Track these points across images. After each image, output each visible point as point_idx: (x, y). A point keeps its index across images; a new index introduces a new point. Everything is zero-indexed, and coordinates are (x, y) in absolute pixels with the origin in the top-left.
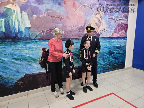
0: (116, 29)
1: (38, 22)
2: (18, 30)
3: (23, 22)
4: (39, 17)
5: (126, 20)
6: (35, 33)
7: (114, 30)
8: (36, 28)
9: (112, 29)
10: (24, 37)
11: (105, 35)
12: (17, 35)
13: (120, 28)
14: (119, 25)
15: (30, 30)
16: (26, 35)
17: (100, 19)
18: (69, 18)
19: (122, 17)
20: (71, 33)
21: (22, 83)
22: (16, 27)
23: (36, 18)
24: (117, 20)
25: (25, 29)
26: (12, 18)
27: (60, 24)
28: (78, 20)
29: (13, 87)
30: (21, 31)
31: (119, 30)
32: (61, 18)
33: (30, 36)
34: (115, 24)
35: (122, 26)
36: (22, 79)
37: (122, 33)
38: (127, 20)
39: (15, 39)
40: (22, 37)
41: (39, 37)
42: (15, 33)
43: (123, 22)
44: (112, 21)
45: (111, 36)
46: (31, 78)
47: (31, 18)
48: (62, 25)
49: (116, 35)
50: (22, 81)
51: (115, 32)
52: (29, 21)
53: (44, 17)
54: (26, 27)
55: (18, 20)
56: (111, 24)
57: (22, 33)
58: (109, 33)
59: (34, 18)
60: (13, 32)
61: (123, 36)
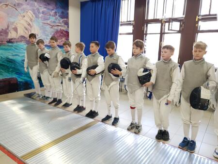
5: (66, 26)
13: (59, 35)
14: (57, 32)
17: (31, 23)
19: (61, 23)
24: (54, 26)
37: (62, 41)
38: (68, 27)
43: (63, 28)
44: (48, 26)
45: (47, 44)
58: (44, 39)
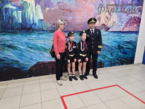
0: (127, 23)
1: (50, 15)
2: (32, 22)
3: (37, 14)
4: (51, 10)
5: (140, 13)
6: (47, 24)
7: (125, 24)
8: (48, 20)
9: (123, 23)
10: (37, 29)
11: (115, 29)
12: (31, 26)
13: (132, 22)
14: (131, 19)
15: (42, 22)
16: (39, 27)
18: (79, 11)
20: (80, 25)
21: (35, 69)
22: (31, 19)
23: (48, 10)
24: (130, 14)
25: (38, 21)
26: (27, 11)
27: (70, 17)
28: (88, 13)
29: (28, 71)
30: (35, 23)
31: (130, 24)
32: (72, 11)
33: (43, 27)
34: (127, 17)
35: (135, 20)
36: (35, 66)
37: (134, 27)
39: (30, 30)
40: (36, 28)
41: (50, 29)
42: (30, 24)
43: (136, 15)
44: (124, 14)
45: (121, 30)
46: (43, 65)
47: (44, 11)
48: (72, 17)
49: (126, 29)
50: (35, 68)
51: (126, 26)
52: (42, 13)
53: (55, 10)
54: (39, 19)
55: (33, 13)
56: (123, 17)
57: (35, 24)
58: (119, 26)
59: (47, 11)
60: (28, 23)
61: (135, 31)
